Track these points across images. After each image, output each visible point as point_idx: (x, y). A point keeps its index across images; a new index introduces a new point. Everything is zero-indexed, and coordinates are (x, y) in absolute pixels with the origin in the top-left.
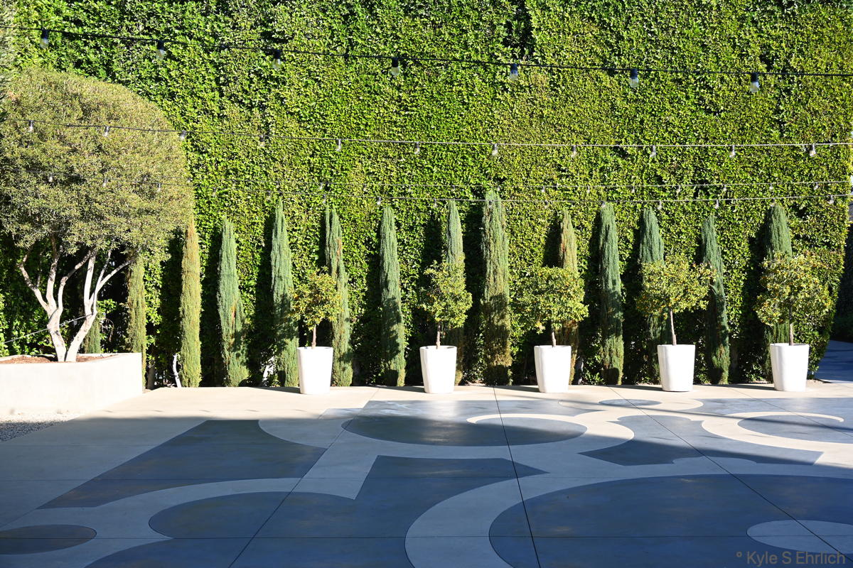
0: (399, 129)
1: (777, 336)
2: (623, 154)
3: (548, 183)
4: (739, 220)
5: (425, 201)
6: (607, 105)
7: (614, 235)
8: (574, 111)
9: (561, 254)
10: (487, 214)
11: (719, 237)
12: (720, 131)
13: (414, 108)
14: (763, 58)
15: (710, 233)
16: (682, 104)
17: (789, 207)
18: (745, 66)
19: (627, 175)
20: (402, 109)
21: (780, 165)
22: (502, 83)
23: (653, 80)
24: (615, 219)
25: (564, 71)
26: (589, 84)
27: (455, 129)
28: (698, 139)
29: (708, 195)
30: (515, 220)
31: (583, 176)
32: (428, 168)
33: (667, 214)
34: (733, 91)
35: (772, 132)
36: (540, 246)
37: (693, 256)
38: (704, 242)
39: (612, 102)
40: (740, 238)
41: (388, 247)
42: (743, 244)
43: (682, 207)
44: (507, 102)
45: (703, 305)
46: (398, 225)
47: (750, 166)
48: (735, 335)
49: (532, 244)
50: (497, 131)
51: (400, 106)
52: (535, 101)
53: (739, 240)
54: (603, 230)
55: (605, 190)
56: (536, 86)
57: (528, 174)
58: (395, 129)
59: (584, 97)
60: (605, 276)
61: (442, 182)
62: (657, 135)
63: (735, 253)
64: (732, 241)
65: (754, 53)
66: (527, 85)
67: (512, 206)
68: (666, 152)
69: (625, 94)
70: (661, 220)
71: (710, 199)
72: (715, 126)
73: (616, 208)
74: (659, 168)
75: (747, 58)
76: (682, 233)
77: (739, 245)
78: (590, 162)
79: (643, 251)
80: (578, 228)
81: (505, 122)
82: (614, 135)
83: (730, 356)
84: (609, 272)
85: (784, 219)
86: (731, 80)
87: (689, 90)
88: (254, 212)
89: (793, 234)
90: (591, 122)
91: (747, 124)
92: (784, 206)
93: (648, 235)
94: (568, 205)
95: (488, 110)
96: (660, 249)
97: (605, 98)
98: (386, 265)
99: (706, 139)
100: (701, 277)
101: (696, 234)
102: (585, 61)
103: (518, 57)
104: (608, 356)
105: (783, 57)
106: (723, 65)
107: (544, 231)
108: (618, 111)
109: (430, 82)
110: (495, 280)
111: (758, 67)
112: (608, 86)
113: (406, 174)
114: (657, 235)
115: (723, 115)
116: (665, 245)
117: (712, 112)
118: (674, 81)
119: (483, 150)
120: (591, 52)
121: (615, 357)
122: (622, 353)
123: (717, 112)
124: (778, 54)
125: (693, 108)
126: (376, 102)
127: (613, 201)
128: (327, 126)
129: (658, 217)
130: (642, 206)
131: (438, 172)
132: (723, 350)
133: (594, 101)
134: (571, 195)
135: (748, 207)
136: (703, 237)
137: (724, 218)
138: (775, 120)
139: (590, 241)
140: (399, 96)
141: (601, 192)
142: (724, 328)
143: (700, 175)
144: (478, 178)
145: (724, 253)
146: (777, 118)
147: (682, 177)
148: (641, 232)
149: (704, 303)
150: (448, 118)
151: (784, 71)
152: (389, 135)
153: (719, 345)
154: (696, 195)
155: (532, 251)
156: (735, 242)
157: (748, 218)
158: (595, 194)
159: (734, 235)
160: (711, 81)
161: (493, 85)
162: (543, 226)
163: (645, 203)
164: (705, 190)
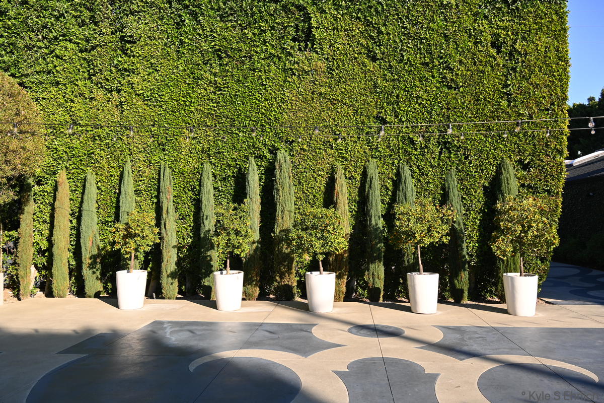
0: (215, 105)
1: (508, 265)
2: (384, 122)
3: (326, 145)
4: (475, 172)
5: (234, 158)
6: (370, 84)
7: (377, 184)
8: (345, 89)
9: (335, 199)
10: (278, 168)
11: (459, 185)
12: (460, 102)
13: (226, 89)
14: (493, 45)
15: (452, 183)
16: (429, 82)
17: (516, 162)
18: (479, 51)
19: (387, 138)
20: (217, 89)
21: (508, 128)
22: (291, 69)
23: (406, 63)
24: (377, 171)
25: (337, 59)
26: (356, 68)
27: (256, 104)
28: (442, 109)
29: (450, 152)
30: (302, 172)
31: (352, 139)
32: (236, 134)
33: (418, 168)
34: (470, 70)
35: (501, 102)
36: (320, 192)
37: (439, 200)
38: (447, 190)
39: (374, 82)
40: (476, 186)
41: (205, 193)
42: (478, 191)
43: (430, 162)
44: (295, 83)
45: (445, 240)
46: (214, 176)
47: (484, 129)
48: (473, 263)
49: (314, 191)
50: (287, 105)
51: (216, 88)
52: (316, 82)
53: (476, 188)
54: (368, 179)
55: (370, 149)
56: (316, 71)
57: (311, 138)
58: (212, 104)
59: (353, 78)
60: (369, 216)
61: (247, 144)
62: (409, 106)
63: (472, 198)
64: (470, 189)
65: (486, 40)
66: (310, 70)
67: (299, 162)
68: (417, 120)
69: (385, 75)
70: (414, 173)
71: (452, 156)
72: (455, 99)
73: (379, 163)
74: (411, 132)
75: (481, 45)
76: (430, 183)
77: (476, 192)
78: (358, 128)
79: (399, 197)
80: (350, 179)
81: (293, 98)
82: (377, 107)
83: (469, 279)
84: (373, 212)
85: (512, 171)
86: (468, 62)
87: (435, 71)
88: (112, 167)
89: (519, 183)
90: (359, 97)
91: (481, 96)
92: (511, 161)
93: (403, 183)
94: (342, 162)
95: (281, 89)
96: (412, 195)
97: (369, 79)
98: (203, 206)
99: (448, 109)
100: (443, 216)
101: (441, 184)
102: (354, 51)
103: (303, 50)
104: (371, 279)
105: (510, 43)
106: (461, 50)
107: (324, 181)
108: (379, 89)
109: (238, 70)
110: (282, 219)
111: (489, 52)
112: (372, 69)
113: (220, 138)
114: (410, 184)
115: (461, 89)
116: (417, 192)
117: (453, 87)
118: (422, 64)
119: (277, 119)
120: (358, 44)
121: (377, 280)
122: (382, 276)
123: (457, 87)
124: (506, 40)
125: (438, 85)
126: (198, 85)
127: (376, 158)
128: (163, 103)
129: (411, 171)
130: (399, 162)
131: (243, 136)
132: (463, 276)
133: (360, 81)
134: (344, 154)
135: (482, 162)
136: (446, 185)
137: (463, 170)
138: (504, 93)
139: (359, 189)
140: (215, 81)
141: (367, 151)
142: (464, 256)
143: (444, 138)
144: (274, 141)
145: (463, 198)
146: (505, 91)
147: (430, 139)
148: (397, 182)
149: (446, 239)
150: (251, 96)
151: (511, 54)
152: (208, 109)
153: (460, 271)
154: (441, 153)
155: (314, 196)
156: (472, 190)
157: (482, 171)
158: (362, 153)
159: (471, 184)
160: (452, 63)
161: (285, 70)
162: (322, 177)
163: (401, 160)
164: (448, 149)
